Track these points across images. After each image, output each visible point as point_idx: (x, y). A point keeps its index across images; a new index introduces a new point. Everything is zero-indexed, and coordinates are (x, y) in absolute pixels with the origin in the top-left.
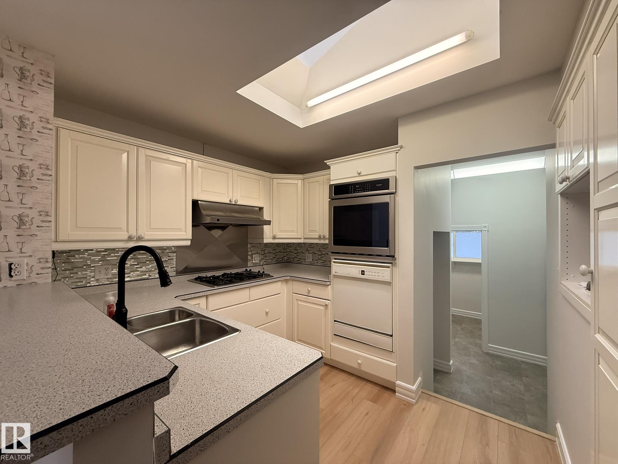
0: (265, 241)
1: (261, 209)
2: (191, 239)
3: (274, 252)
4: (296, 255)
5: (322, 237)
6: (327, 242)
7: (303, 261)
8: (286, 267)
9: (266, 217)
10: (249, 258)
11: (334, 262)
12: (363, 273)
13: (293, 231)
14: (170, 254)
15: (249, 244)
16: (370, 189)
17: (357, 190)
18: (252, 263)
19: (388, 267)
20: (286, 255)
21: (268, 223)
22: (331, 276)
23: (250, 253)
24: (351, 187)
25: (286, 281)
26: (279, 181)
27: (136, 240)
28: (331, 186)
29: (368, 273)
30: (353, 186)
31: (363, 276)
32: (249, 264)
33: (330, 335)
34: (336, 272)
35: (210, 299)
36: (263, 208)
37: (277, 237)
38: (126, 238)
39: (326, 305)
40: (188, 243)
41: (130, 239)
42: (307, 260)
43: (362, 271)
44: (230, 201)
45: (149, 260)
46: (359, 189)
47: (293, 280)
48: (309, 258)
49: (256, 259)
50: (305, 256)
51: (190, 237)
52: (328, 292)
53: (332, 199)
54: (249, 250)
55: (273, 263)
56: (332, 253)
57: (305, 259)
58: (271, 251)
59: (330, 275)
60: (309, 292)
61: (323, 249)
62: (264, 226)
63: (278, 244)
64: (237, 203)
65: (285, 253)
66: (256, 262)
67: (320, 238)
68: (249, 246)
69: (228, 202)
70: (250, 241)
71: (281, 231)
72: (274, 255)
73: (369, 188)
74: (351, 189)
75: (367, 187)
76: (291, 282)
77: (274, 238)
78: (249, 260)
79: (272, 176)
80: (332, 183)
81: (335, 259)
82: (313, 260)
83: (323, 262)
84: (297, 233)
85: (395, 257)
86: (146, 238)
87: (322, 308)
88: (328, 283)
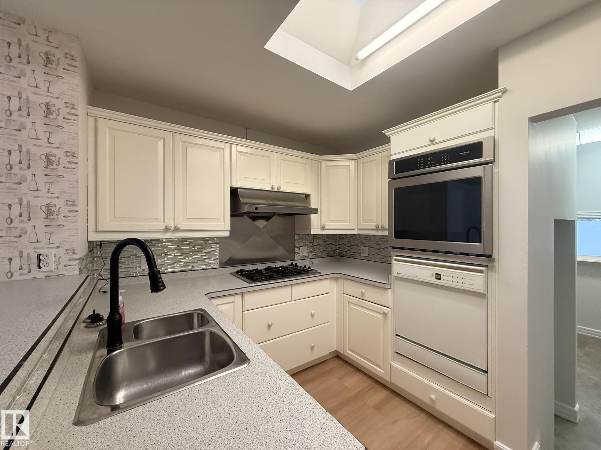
0: (313, 232)
1: (307, 196)
2: (230, 229)
3: (325, 244)
4: (349, 248)
5: (380, 227)
6: (386, 233)
7: (358, 255)
8: (338, 261)
9: (313, 206)
10: (296, 250)
11: (396, 260)
12: (438, 277)
13: (345, 221)
14: (213, 246)
15: (296, 235)
16: (449, 161)
17: (429, 163)
18: (300, 256)
19: (481, 272)
20: (338, 247)
21: (315, 211)
22: (392, 278)
23: (297, 245)
24: (420, 161)
25: (336, 279)
26: (329, 164)
27: (173, 231)
28: (391, 162)
29: (446, 278)
30: (422, 159)
31: (437, 282)
32: (297, 257)
33: (390, 354)
34: (398, 273)
35: (247, 297)
36: (310, 195)
37: (326, 227)
38: (162, 228)
39: (385, 314)
40: (227, 234)
41: (167, 229)
42: (362, 255)
43: (436, 274)
44: (272, 188)
45: (192, 251)
46: (433, 162)
47: (343, 278)
48: (365, 252)
49: (304, 252)
50: (360, 250)
51: (229, 228)
52: (388, 297)
53: (392, 179)
54: (296, 242)
55: (324, 256)
56: (393, 248)
57: (360, 253)
58: (321, 243)
59: (389, 276)
60: (363, 294)
61: (382, 242)
62: (311, 215)
63: (328, 236)
64: (279, 190)
65: (337, 245)
66: (304, 254)
67: (377, 228)
68: (296, 237)
69: (270, 189)
70: (297, 232)
71: (331, 221)
72: (324, 248)
73: (447, 158)
74: (421, 163)
75: (444, 159)
76: (341, 281)
77: (323, 228)
78: (296, 252)
79: (321, 158)
80: (392, 158)
81: (397, 256)
82: (369, 254)
83: (382, 257)
84: (350, 223)
85: (493, 256)
86: (183, 228)
87: (380, 316)
88: (388, 286)
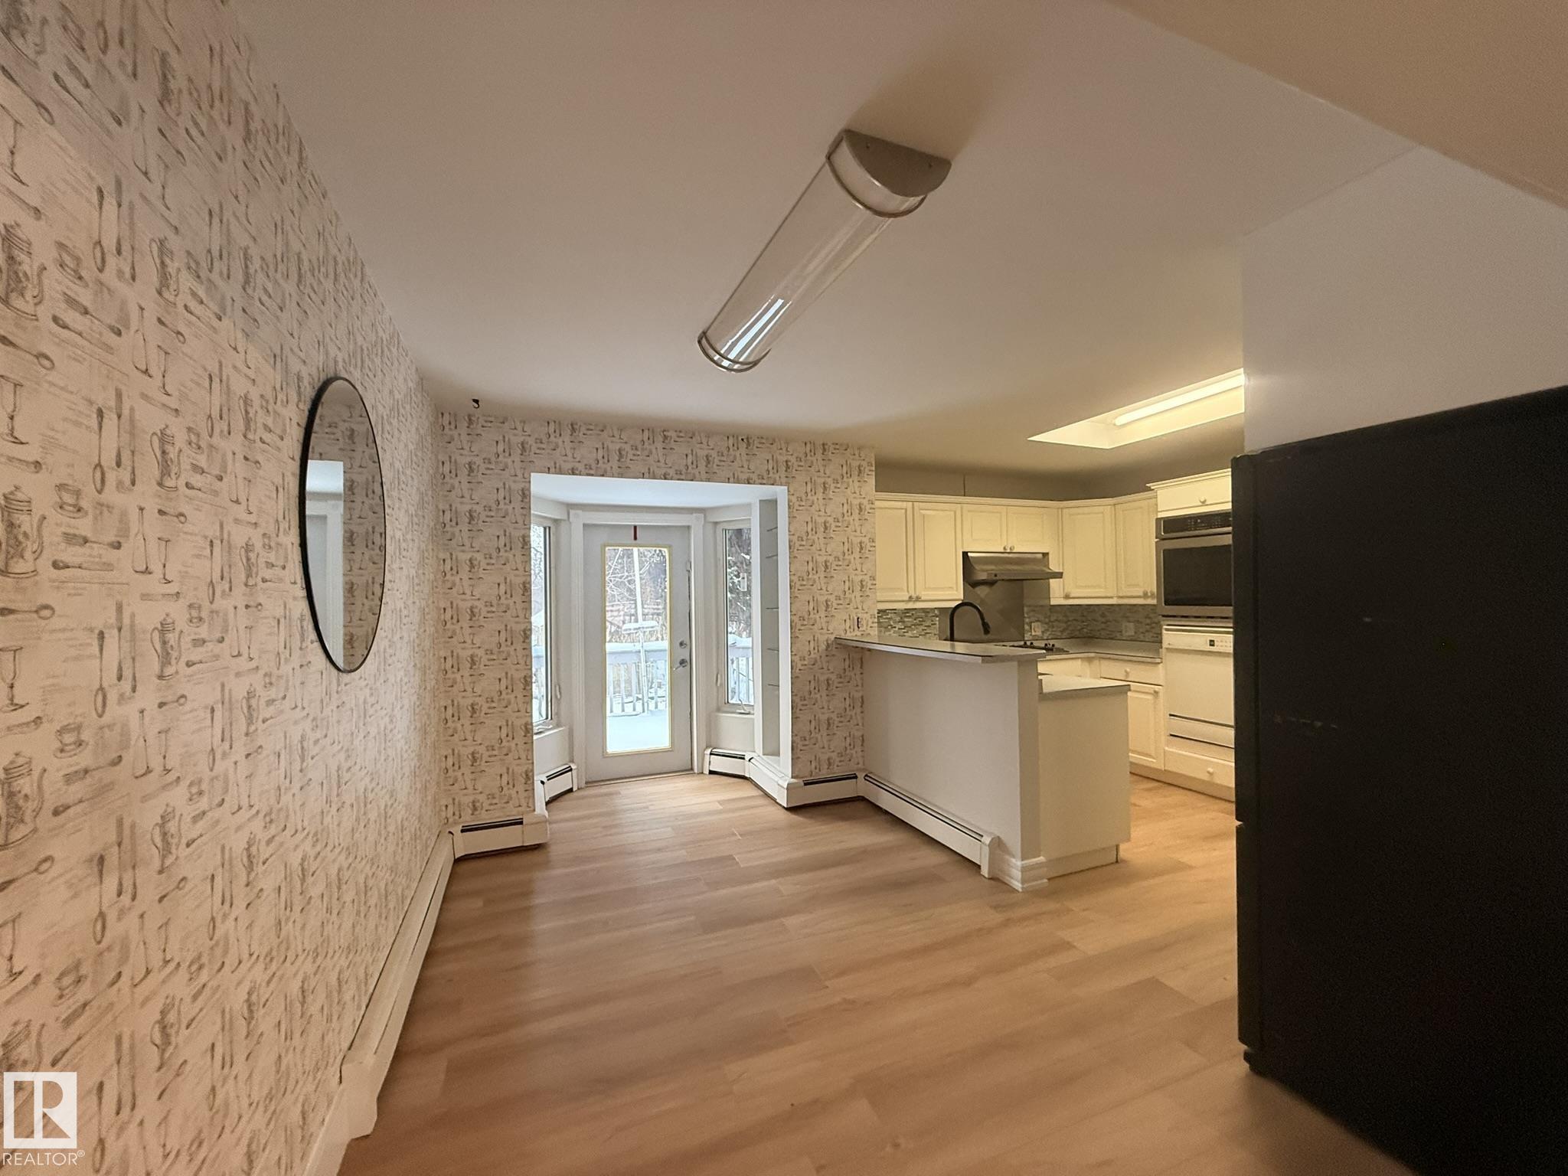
0: (1053, 602)
1: (1045, 555)
2: (963, 599)
3: (1067, 619)
4: (1103, 626)
5: (1146, 593)
6: (1154, 602)
7: (1118, 634)
8: (1085, 644)
9: (1054, 567)
10: (1027, 627)
11: (1167, 630)
12: (1212, 644)
13: (1099, 587)
15: (1026, 606)
17: (1200, 525)
18: (1031, 635)
20: (1086, 625)
21: (1059, 575)
22: (1163, 651)
23: (1027, 620)
24: (1191, 522)
25: (1090, 660)
26: (1072, 511)
27: (915, 600)
28: (1158, 520)
29: (1220, 643)
30: (1193, 520)
31: (1212, 649)
32: (1027, 636)
33: (1164, 738)
34: (1169, 644)
36: (1048, 554)
37: (1072, 595)
38: (907, 598)
39: (1156, 693)
41: (911, 599)
42: (1124, 634)
43: (1210, 641)
44: (1005, 548)
46: (1203, 525)
47: (1100, 658)
48: (1129, 629)
49: (1037, 630)
50: (1122, 627)
51: (960, 597)
52: (1158, 674)
53: (1160, 538)
54: (1026, 616)
56: (1164, 616)
57: (1122, 632)
58: (1061, 618)
59: (1160, 649)
60: (1127, 673)
62: (1051, 580)
63: (1072, 607)
64: (1013, 550)
65: (1084, 622)
66: (1037, 633)
67: (1143, 595)
68: (1026, 609)
69: (1003, 550)
70: (1027, 602)
71: (1078, 587)
72: (1064, 625)
73: (1218, 522)
74: (1191, 524)
75: (1215, 522)
76: (1096, 662)
77: (1067, 597)
78: (1026, 630)
79: (1061, 505)
80: (1160, 515)
81: (1168, 625)
84: (1105, 588)
86: (922, 598)
87: (1149, 697)
88: (1158, 660)
